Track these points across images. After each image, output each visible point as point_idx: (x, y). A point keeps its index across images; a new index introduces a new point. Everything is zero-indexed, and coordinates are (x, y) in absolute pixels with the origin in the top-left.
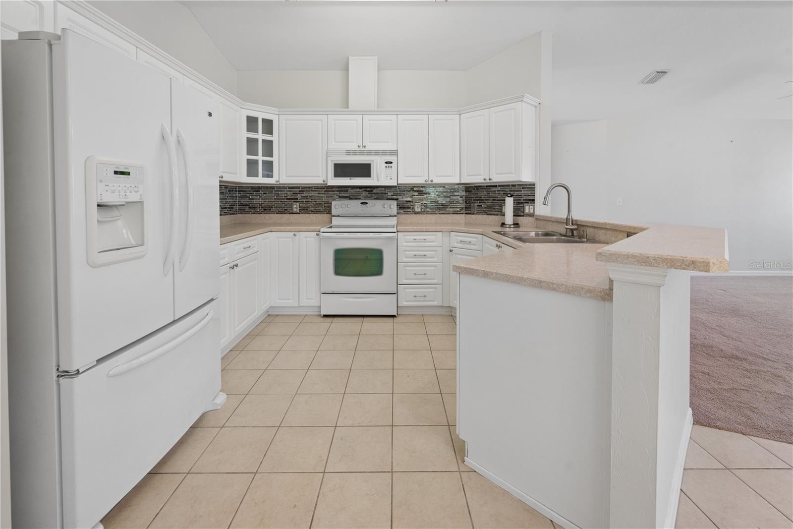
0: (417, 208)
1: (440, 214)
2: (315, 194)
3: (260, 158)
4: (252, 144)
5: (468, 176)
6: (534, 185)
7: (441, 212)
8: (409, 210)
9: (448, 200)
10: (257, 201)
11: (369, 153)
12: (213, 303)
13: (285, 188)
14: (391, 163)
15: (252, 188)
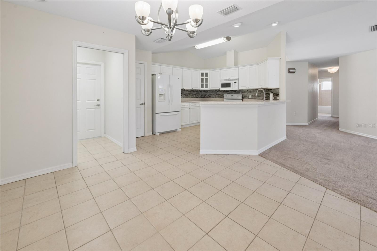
0: (250, 97)
1: (257, 99)
2: (221, 92)
3: (205, 83)
4: (202, 80)
5: (264, 85)
6: (279, 89)
7: (258, 98)
8: (247, 98)
9: (260, 94)
10: (208, 94)
11: (230, 80)
12: (178, 112)
13: (214, 91)
14: (236, 83)
15: (207, 91)
